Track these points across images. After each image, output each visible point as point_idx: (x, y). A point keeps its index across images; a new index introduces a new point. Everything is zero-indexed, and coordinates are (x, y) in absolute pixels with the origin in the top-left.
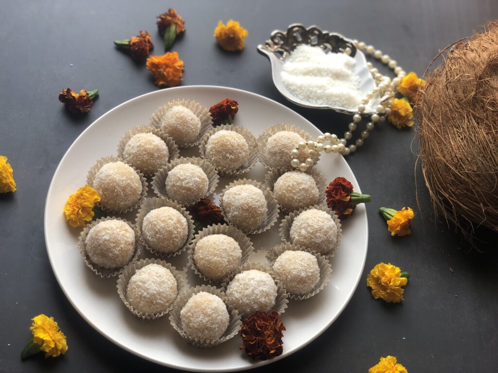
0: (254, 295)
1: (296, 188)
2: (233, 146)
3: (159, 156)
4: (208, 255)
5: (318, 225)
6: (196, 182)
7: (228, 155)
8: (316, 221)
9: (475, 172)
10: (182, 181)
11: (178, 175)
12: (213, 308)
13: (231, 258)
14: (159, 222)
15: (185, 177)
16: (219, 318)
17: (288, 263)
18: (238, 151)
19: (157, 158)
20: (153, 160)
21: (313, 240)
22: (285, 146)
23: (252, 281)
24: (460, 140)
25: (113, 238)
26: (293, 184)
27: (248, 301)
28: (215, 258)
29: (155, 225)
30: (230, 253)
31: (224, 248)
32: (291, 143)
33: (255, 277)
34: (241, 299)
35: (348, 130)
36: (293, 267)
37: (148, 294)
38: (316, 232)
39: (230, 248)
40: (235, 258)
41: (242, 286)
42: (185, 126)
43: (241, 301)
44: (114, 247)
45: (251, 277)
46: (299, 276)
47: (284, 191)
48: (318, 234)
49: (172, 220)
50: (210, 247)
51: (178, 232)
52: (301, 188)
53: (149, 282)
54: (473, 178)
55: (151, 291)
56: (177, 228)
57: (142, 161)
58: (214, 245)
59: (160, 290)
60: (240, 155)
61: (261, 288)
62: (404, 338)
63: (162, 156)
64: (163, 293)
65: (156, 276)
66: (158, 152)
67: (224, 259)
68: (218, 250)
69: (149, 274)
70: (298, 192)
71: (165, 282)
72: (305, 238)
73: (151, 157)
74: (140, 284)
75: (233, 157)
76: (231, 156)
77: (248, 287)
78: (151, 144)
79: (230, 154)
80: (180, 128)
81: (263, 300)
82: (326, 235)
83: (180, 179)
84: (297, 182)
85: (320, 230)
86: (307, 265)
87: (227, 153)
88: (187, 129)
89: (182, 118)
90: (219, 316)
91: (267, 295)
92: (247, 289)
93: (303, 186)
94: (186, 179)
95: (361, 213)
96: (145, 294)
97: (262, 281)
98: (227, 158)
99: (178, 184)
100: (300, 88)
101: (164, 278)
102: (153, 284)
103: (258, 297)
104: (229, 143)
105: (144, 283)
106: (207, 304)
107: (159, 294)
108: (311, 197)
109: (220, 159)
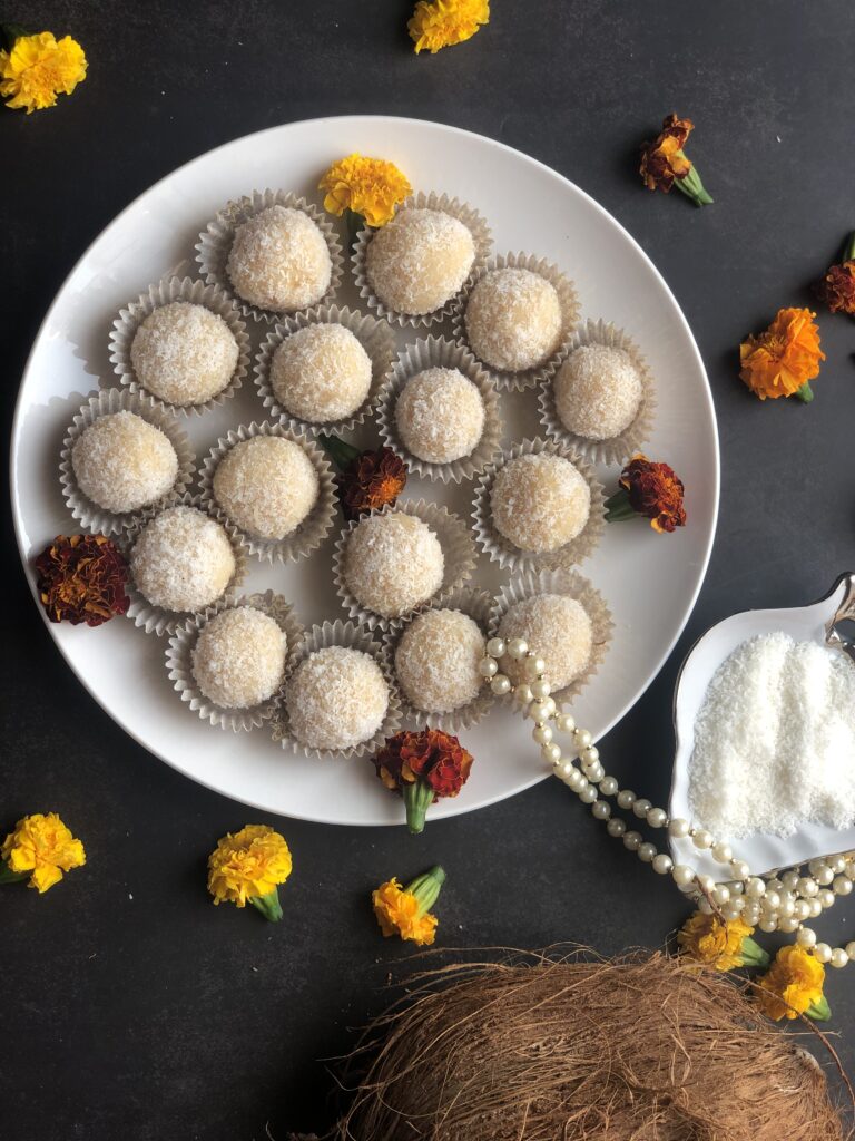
0: (158, 558)
1: (429, 654)
2: (533, 510)
3: (496, 342)
5: (332, 700)
6: (428, 429)
7: (512, 501)
8: (343, 696)
10: (428, 400)
11: (440, 389)
12: (121, 471)
13: (246, 510)
14: (317, 353)
15: (436, 404)
16: (105, 485)
17: (243, 634)
18: (525, 524)
19: (490, 339)
20: (484, 332)
21: (302, 690)
22: (538, 631)
23: (189, 554)
24: (534, 1046)
25: (267, 255)
26: (438, 646)
27: (148, 545)
28: (240, 475)
29: (310, 345)
30: (256, 508)
31: (266, 494)
32: (544, 645)
33: (201, 559)
34: (155, 533)
36: (229, 642)
37: (157, 339)
38: (317, 698)
39: (269, 507)
40: (250, 519)
41: (182, 532)
42: (581, 398)
43: (150, 532)
44: (248, 261)
45: (199, 551)
46: (211, 658)
47: (423, 629)
48: (312, 701)
49: (327, 382)
50: (268, 464)
51: (303, 395)
52: (430, 665)
53: (180, 339)
55: (160, 345)
56: (311, 393)
57: (479, 307)
58: (271, 472)
59: (166, 364)
60: (518, 529)
61: (172, 571)
62: (131, 897)
63: (499, 352)
64: (161, 372)
65: (196, 354)
66: (503, 341)
67: (241, 494)
68: (261, 482)
69: (204, 339)
70: (420, 661)
71: (183, 373)
72: (308, 674)
73: (489, 326)
74: (180, 323)
75: (510, 513)
76: (511, 509)
77: (176, 545)
78: (516, 322)
79: (516, 507)
80: (575, 387)
81: (149, 577)
82: (313, 719)
84: (443, 656)
85: (322, 706)
86: (238, 677)
87: (518, 498)
88: (575, 403)
89: (598, 387)
90: (109, 484)
91: (162, 587)
92: (173, 543)
93: (435, 671)
94: (430, 407)
96: (156, 334)
97: (190, 575)
98: (507, 501)
99: (420, 390)
101: (191, 370)
102: (178, 347)
103: (153, 566)
104: (538, 499)
105: (181, 331)
106: (129, 460)
107: (159, 363)
108: (416, 690)
109: (506, 484)
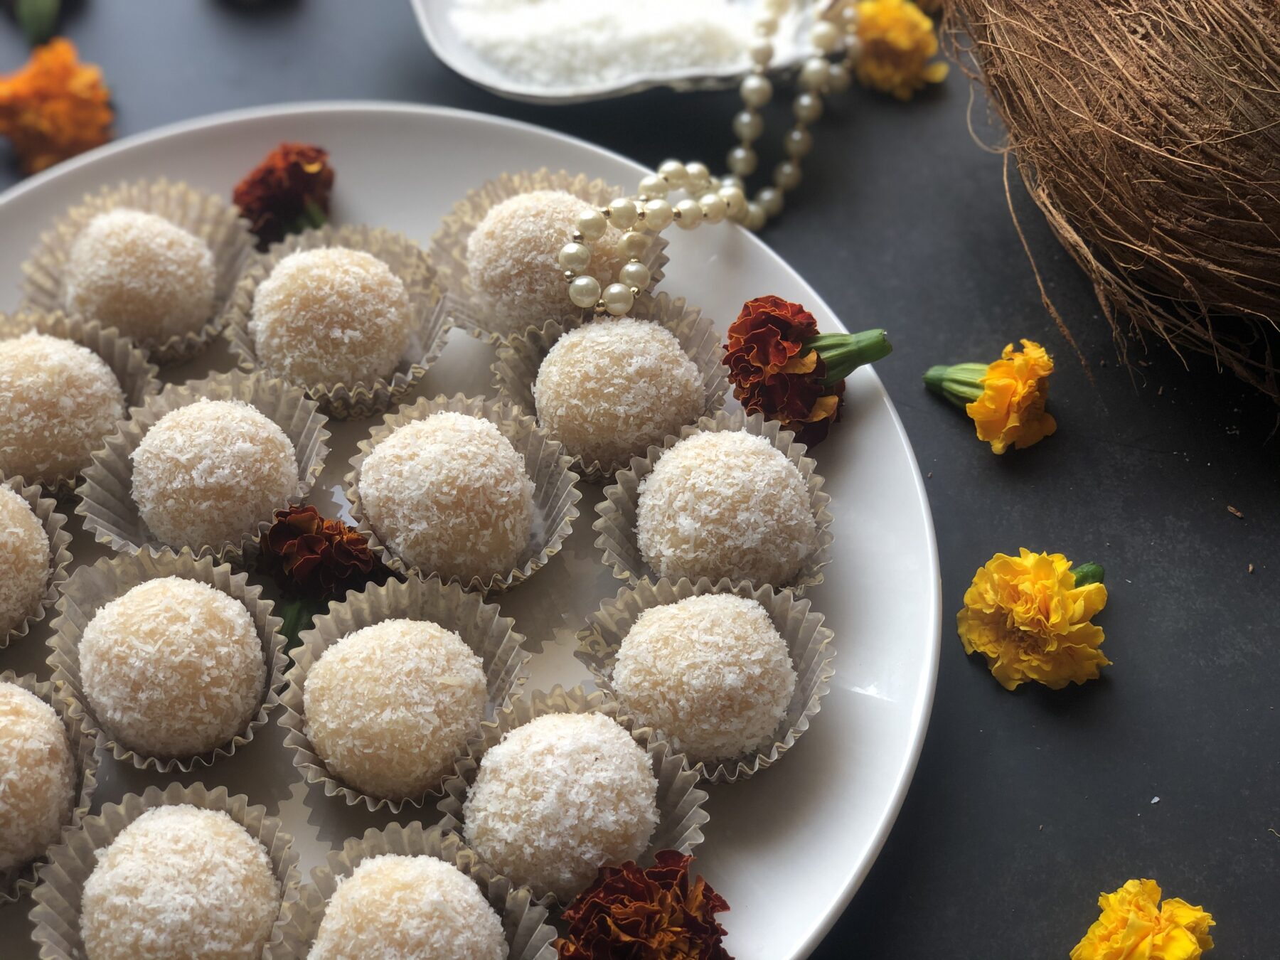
0: (573, 811)
1: (613, 377)
2: (344, 296)
3: (79, 405)
4: (357, 712)
5: (732, 485)
6: (241, 458)
7: (337, 333)
8: (720, 472)
9: (1228, 134)
10: (189, 467)
11: (169, 453)
12: (427, 909)
13: (447, 699)
14: (136, 642)
15: (195, 450)
16: (460, 940)
17: (664, 652)
18: (369, 308)
19: (74, 415)
20: (62, 423)
21: (729, 543)
22: (532, 243)
23: (549, 762)
24: (1143, 43)
26: (597, 367)
27: (553, 842)
28: (387, 715)
29: (122, 660)
30: (439, 681)
31: (410, 665)
32: (549, 227)
33: (554, 741)
34: (527, 840)
35: (736, 142)
36: (684, 664)
37: (160, 931)
38: (734, 509)
39: (432, 661)
40: (460, 693)
41: (515, 791)
42: (151, 272)
43: (528, 850)
45: (539, 747)
46: (717, 688)
47: (575, 402)
48: (742, 517)
49: (186, 620)
50: (356, 680)
51: (218, 659)
52: (631, 370)
53: (154, 885)
54: (1226, 159)
55: (168, 918)
56: (212, 645)
57: (20, 438)
58: (367, 669)
59: (205, 901)
60: (379, 321)
61: (589, 778)
62: (1156, 800)
63: (94, 401)
64: (220, 909)
65: (175, 852)
66: (73, 391)
67: (421, 709)
68: (390, 680)
69: (145, 851)
70: (627, 390)
71: (216, 866)
72: (700, 544)
73: (51, 416)
74: (120, 900)
75: (357, 334)
76: (349, 332)
77: (539, 788)
78: (38, 369)
79: (344, 326)
80: (135, 284)
81: (609, 819)
82: (771, 512)
83: (177, 463)
84: (611, 355)
85: (746, 499)
86: (737, 638)
87: (330, 326)
88: (161, 281)
89: (131, 249)
90: (456, 933)
91: (621, 794)
92: (537, 797)
93: (637, 362)
94: (201, 458)
95: (868, 402)
96: (149, 934)
97: (586, 750)
98: (337, 344)
99: (174, 485)
100: (532, 46)
101: (207, 853)
102: (168, 887)
103: (588, 814)
104: (327, 289)
105: (134, 892)
106: (400, 900)
107: (204, 916)
108: (675, 393)
109: (312, 354)
